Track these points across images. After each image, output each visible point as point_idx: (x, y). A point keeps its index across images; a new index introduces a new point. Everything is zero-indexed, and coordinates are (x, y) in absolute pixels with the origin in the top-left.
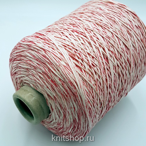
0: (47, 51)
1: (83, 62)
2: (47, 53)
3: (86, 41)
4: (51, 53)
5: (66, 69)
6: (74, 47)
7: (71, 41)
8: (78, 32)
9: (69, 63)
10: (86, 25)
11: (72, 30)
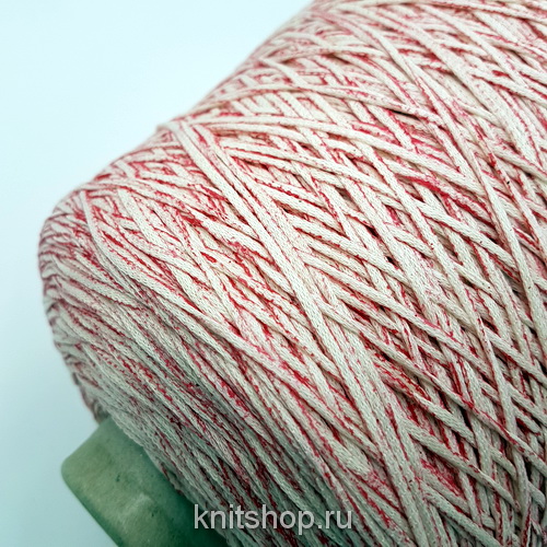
0: (256, 368)
1: (468, 424)
2: (255, 382)
3: (490, 264)
4: (277, 383)
5: (372, 495)
6: (418, 322)
7: (398, 273)
8: (445, 195)
9: (387, 456)
10: (492, 124)
11: (407, 171)
